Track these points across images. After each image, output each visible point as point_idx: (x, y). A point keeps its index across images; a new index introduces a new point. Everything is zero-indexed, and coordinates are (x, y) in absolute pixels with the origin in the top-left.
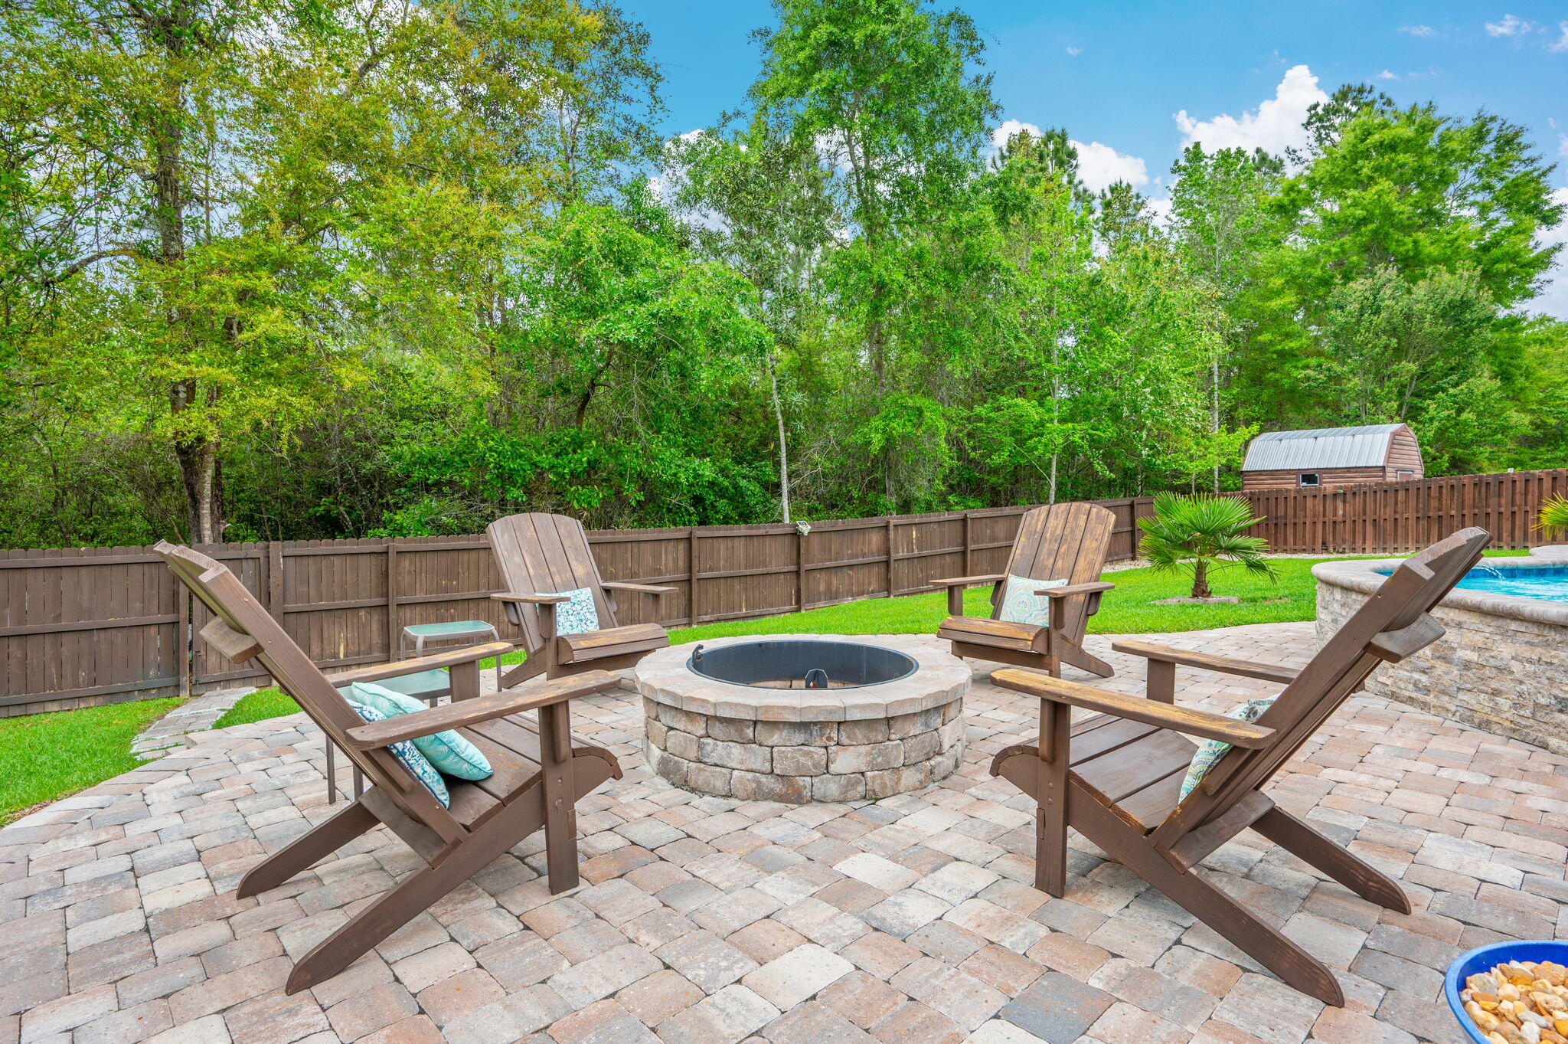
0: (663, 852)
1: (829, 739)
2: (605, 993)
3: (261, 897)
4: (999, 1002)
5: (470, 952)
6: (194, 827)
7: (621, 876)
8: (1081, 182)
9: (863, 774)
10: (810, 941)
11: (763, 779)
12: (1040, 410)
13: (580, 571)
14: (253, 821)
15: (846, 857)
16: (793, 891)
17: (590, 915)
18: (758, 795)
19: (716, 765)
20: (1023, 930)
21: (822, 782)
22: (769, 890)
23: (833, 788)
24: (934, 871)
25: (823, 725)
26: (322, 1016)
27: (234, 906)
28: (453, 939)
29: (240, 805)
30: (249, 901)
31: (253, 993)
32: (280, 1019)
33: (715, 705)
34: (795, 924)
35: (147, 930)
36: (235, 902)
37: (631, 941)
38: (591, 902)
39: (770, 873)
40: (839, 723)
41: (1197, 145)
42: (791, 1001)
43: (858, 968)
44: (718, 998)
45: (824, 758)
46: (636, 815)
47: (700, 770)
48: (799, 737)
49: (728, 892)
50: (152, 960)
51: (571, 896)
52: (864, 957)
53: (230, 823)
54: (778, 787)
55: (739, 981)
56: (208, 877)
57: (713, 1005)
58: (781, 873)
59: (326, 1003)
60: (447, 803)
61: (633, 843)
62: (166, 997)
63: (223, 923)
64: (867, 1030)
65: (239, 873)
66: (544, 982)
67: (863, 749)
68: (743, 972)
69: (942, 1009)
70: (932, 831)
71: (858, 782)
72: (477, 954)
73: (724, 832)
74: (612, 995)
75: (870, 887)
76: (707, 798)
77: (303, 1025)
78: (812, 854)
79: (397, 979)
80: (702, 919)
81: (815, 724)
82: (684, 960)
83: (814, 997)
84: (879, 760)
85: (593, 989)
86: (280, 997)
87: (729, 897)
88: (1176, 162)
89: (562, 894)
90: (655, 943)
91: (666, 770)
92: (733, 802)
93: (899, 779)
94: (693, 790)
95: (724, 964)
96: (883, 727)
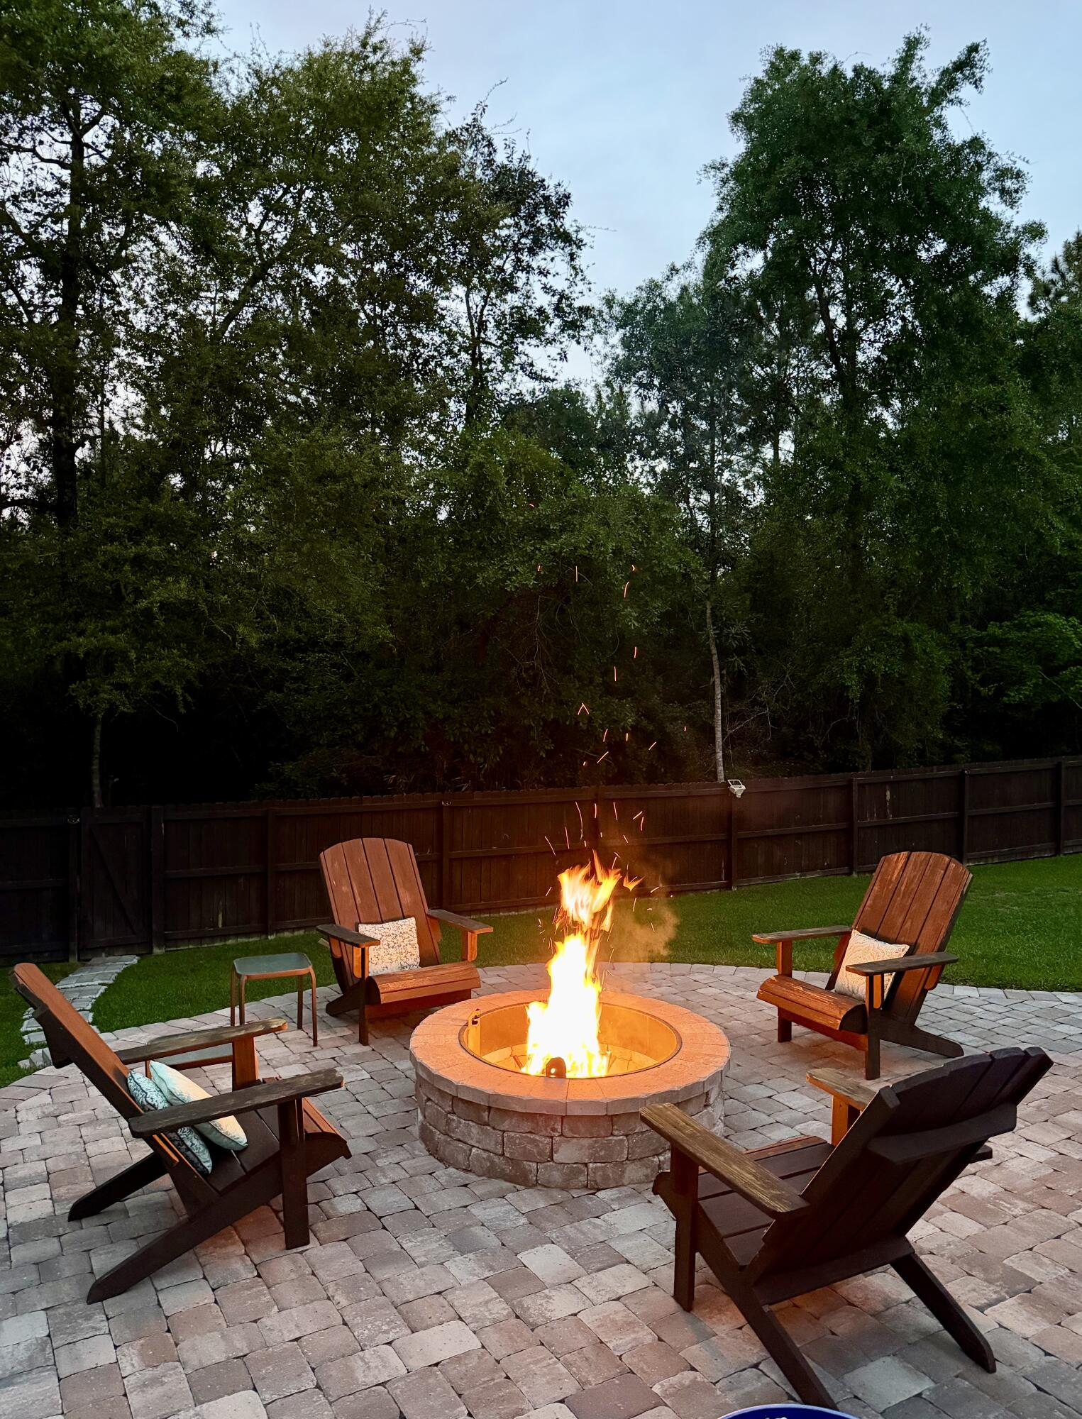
0: (386, 1221)
2: (291, 1337)
4: (570, 1387)
5: (213, 1289)
6: (48, 1149)
7: (345, 1240)
10: (460, 1319)
14: (91, 1148)
15: (534, 1247)
16: (472, 1273)
17: (308, 1271)
20: (634, 1336)
22: (453, 1270)
24: (598, 1270)
26: (105, 1323)
27: (65, 1226)
28: (204, 1277)
29: (83, 1131)
31: (67, 1299)
32: (79, 1321)
34: (456, 1303)
36: (66, 1223)
37: (328, 1298)
38: (313, 1260)
39: (462, 1253)
42: (418, 1363)
43: (483, 1347)
44: (367, 1354)
46: (384, 1181)
49: (421, 1266)
51: (301, 1252)
52: (492, 1338)
53: (73, 1148)
55: (389, 1343)
56: (51, 1198)
57: (362, 1359)
58: (471, 1255)
59: (110, 1314)
61: (369, 1209)
63: (56, 1240)
64: (460, 1396)
66: (256, 1321)
68: (396, 1336)
69: (524, 1389)
72: (218, 1292)
73: (446, 1207)
74: (297, 1340)
75: (536, 1277)
76: (451, 1170)
77: (92, 1328)
78: (507, 1239)
79: (159, 1303)
80: (388, 1288)
82: (358, 1320)
83: (436, 1365)
85: (285, 1332)
86: (82, 1305)
87: (418, 1271)
89: (294, 1250)
90: (344, 1302)
92: (472, 1177)
93: (623, 1172)
94: (441, 1160)
95: (385, 1328)
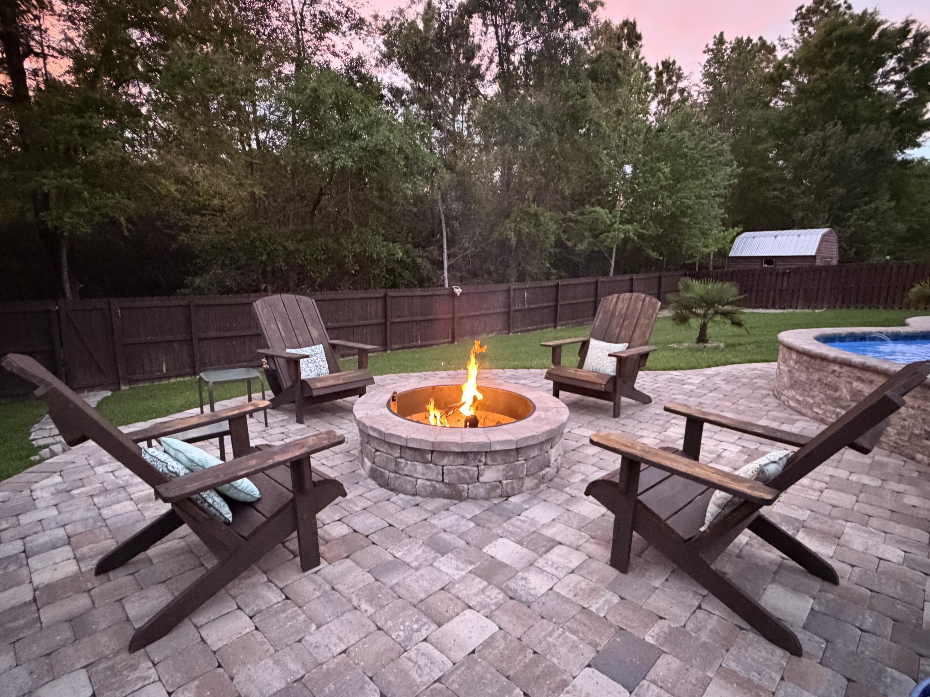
0: (374, 538)
1: (480, 461)
2: (339, 650)
3: (111, 574)
4: (590, 654)
5: (251, 618)
6: (66, 517)
7: (347, 557)
8: (643, 58)
9: (500, 482)
10: (470, 607)
11: (437, 485)
12: (610, 216)
13: (315, 333)
14: (106, 512)
15: (491, 542)
16: (457, 569)
17: (328, 587)
18: (434, 494)
19: (407, 475)
20: (603, 599)
21: (474, 487)
22: (443, 568)
23: (482, 491)
24: (546, 552)
25: (476, 453)
26: (153, 670)
27: (93, 582)
28: (239, 608)
29: (96, 500)
30: (103, 577)
31: (108, 652)
32: (125, 673)
33: (406, 440)
34: (460, 595)
35: (35, 600)
36: (94, 578)
37: (355, 608)
38: (329, 578)
39: (443, 555)
40: (486, 452)
41: (722, 34)
42: (460, 655)
43: (500, 629)
44: (412, 653)
45: (476, 473)
46: (357, 509)
47: (396, 478)
48: (460, 460)
49: (417, 569)
50: (38, 625)
51: (316, 573)
52: (505, 620)
53: (90, 514)
54: (447, 490)
55: (425, 640)
56: (75, 558)
57: (409, 659)
58: (450, 555)
59: (156, 660)
60: (231, 519)
61: (355, 531)
62: (48, 655)
63: (86, 595)
64: (508, 677)
65: (97, 555)
66: (300, 641)
67: (501, 467)
68: (428, 632)
69: (555, 660)
70: (544, 522)
71: (498, 487)
72: (256, 619)
73: (412, 522)
74: (344, 652)
75: (506, 565)
76: (402, 496)
77: (140, 678)
78: (469, 539)
79: (203, 640)
80: (401, 591)
81: (471, 452)
82: (390, 623)
83: (473, 652)
84: (511, 473)
85: (331, 647)
86: (125, 655)
87: (418, 574)
88: (707, 46)
89: (310, 572)
90: (371, 610)
91: (375, 475)
92: (418, 499)
93: (523, 484)
94: (391, 490)
95: (415, 626)
96: (514, 454)
